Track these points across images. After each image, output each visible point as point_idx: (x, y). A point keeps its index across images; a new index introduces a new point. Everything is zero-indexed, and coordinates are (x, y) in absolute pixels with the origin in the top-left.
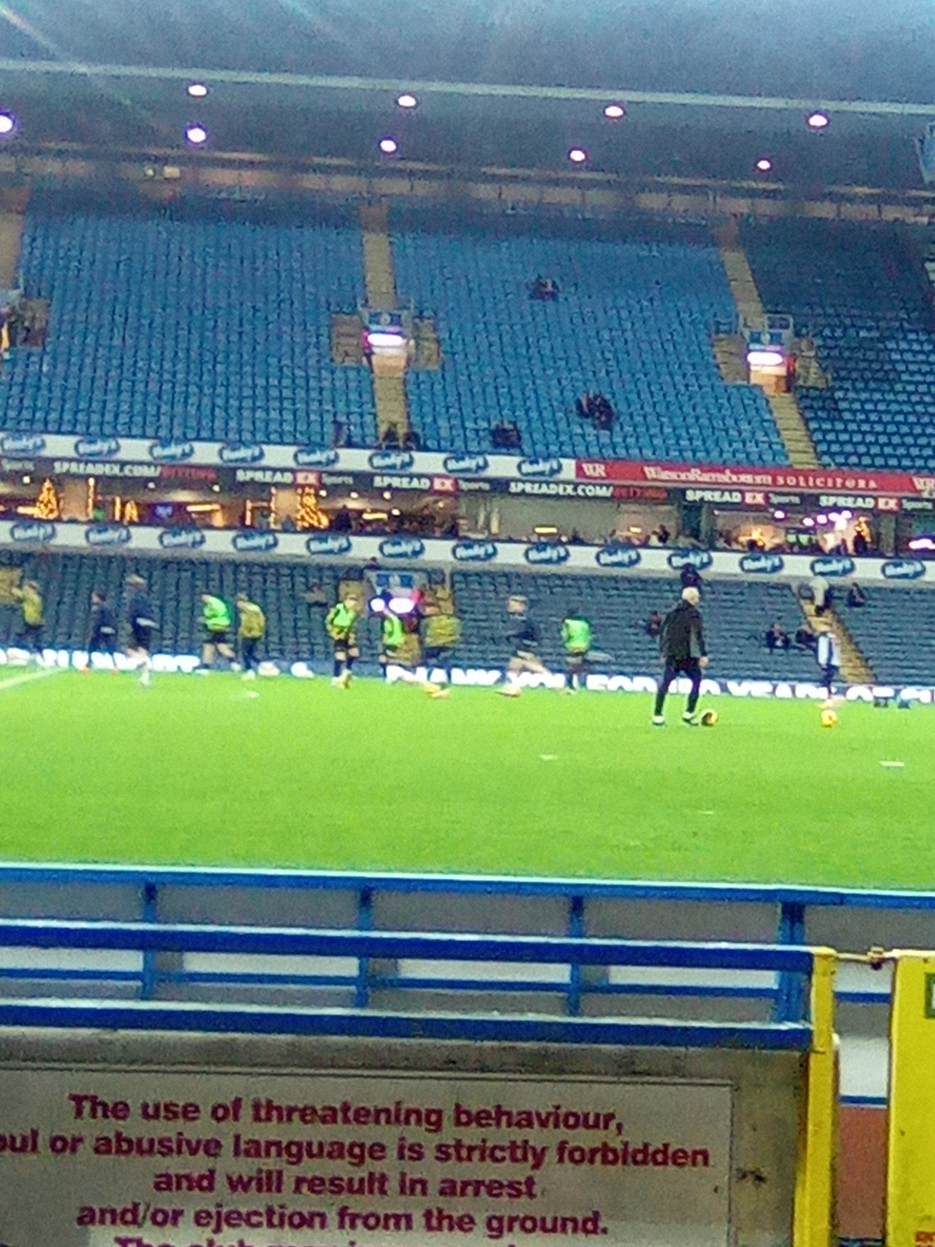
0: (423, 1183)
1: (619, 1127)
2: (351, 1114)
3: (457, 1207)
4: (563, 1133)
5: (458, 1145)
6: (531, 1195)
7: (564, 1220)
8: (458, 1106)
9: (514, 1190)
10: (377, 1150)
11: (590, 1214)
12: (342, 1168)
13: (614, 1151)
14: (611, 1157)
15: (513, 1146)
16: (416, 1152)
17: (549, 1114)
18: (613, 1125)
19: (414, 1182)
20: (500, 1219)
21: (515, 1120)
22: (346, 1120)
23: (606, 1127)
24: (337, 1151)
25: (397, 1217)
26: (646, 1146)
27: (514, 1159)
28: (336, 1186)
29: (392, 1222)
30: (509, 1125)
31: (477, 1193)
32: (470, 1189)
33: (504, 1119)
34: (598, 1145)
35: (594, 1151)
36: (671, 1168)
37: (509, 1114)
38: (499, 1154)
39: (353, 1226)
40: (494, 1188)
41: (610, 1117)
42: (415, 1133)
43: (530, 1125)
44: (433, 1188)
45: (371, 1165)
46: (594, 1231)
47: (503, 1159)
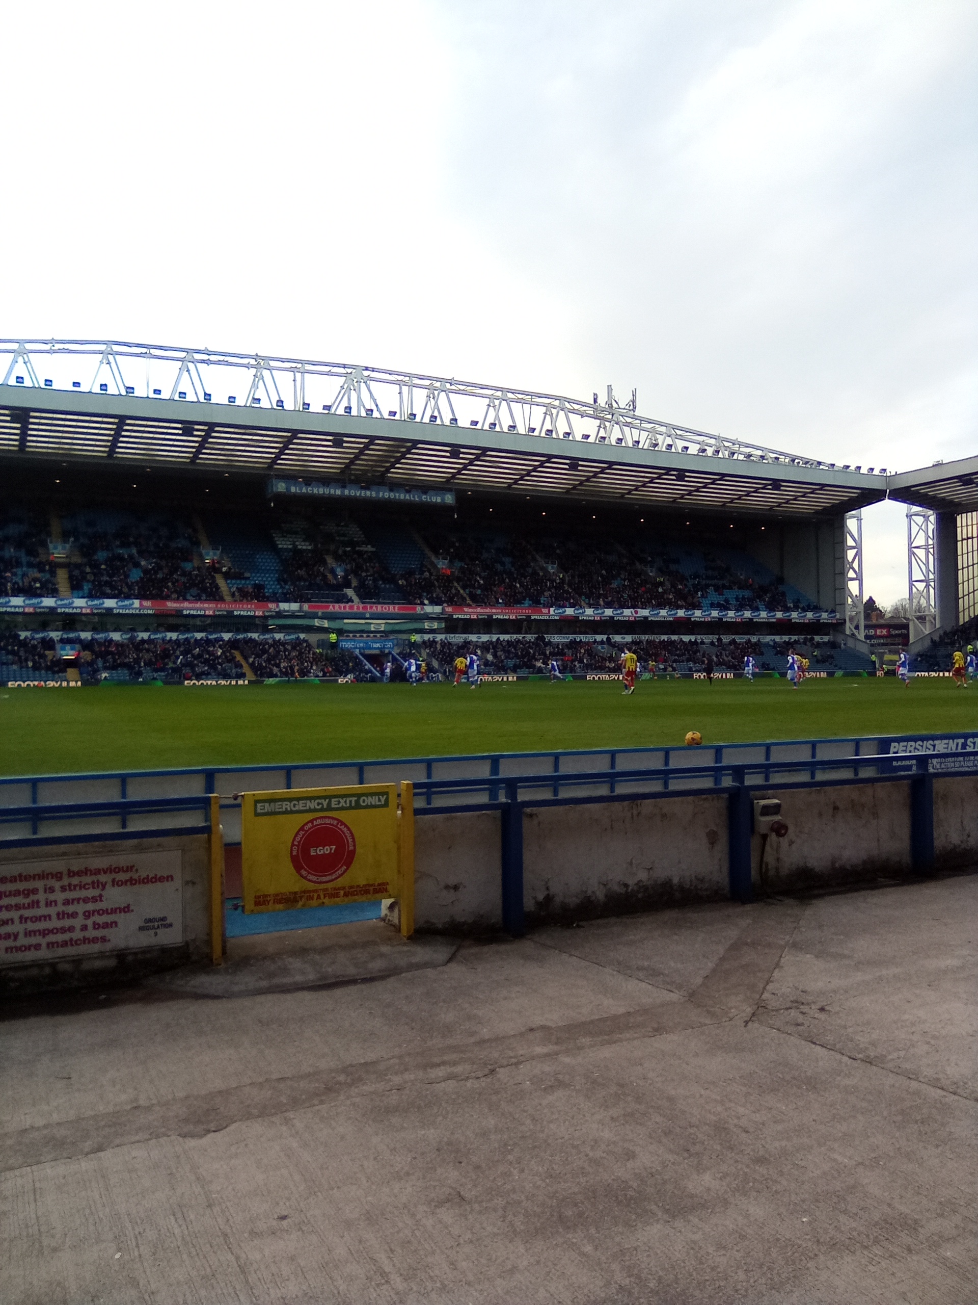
0: (56, 902)
1: (137, 870)
2: (23, 878)
3: (71, 909)
4: (114, 875)
5: (70, 885)
6: (101, 901)
7: (116, 909)
8: (69, 870)
9: (94, 899)
10: (35, 891)
11: (126, 905)
12: (20, 900)
13: (135, 880)
14: (134, 882)
15: (93, 883)
16: (52, 890)
17: (107, 869)
18: (134, 869)
19: (51, 902)
20: (89, 912)
21: (93, 871)
22: (21, 881)
23: (131, 871)
24: (17, 893)
25: (45, 917)
26: (148, 876)
27: (94, 888)
28: (18, 907)
29: (43, 918)
30: (91, 874)
31: (78, 903)
32: (76, 902)
33: (89, 873)
34: (128, 878)
35: (126, 881)
36: (159, 884)
37: (91, 871)
38: (87, 887)
39: (26, 922)
40: (86, 900)
41: (132, 867)
42: (52, 882)
43: (100, 873)
44: (60, 903)
45: (33, 897)
46: (128, 911)
47: (89, 888)
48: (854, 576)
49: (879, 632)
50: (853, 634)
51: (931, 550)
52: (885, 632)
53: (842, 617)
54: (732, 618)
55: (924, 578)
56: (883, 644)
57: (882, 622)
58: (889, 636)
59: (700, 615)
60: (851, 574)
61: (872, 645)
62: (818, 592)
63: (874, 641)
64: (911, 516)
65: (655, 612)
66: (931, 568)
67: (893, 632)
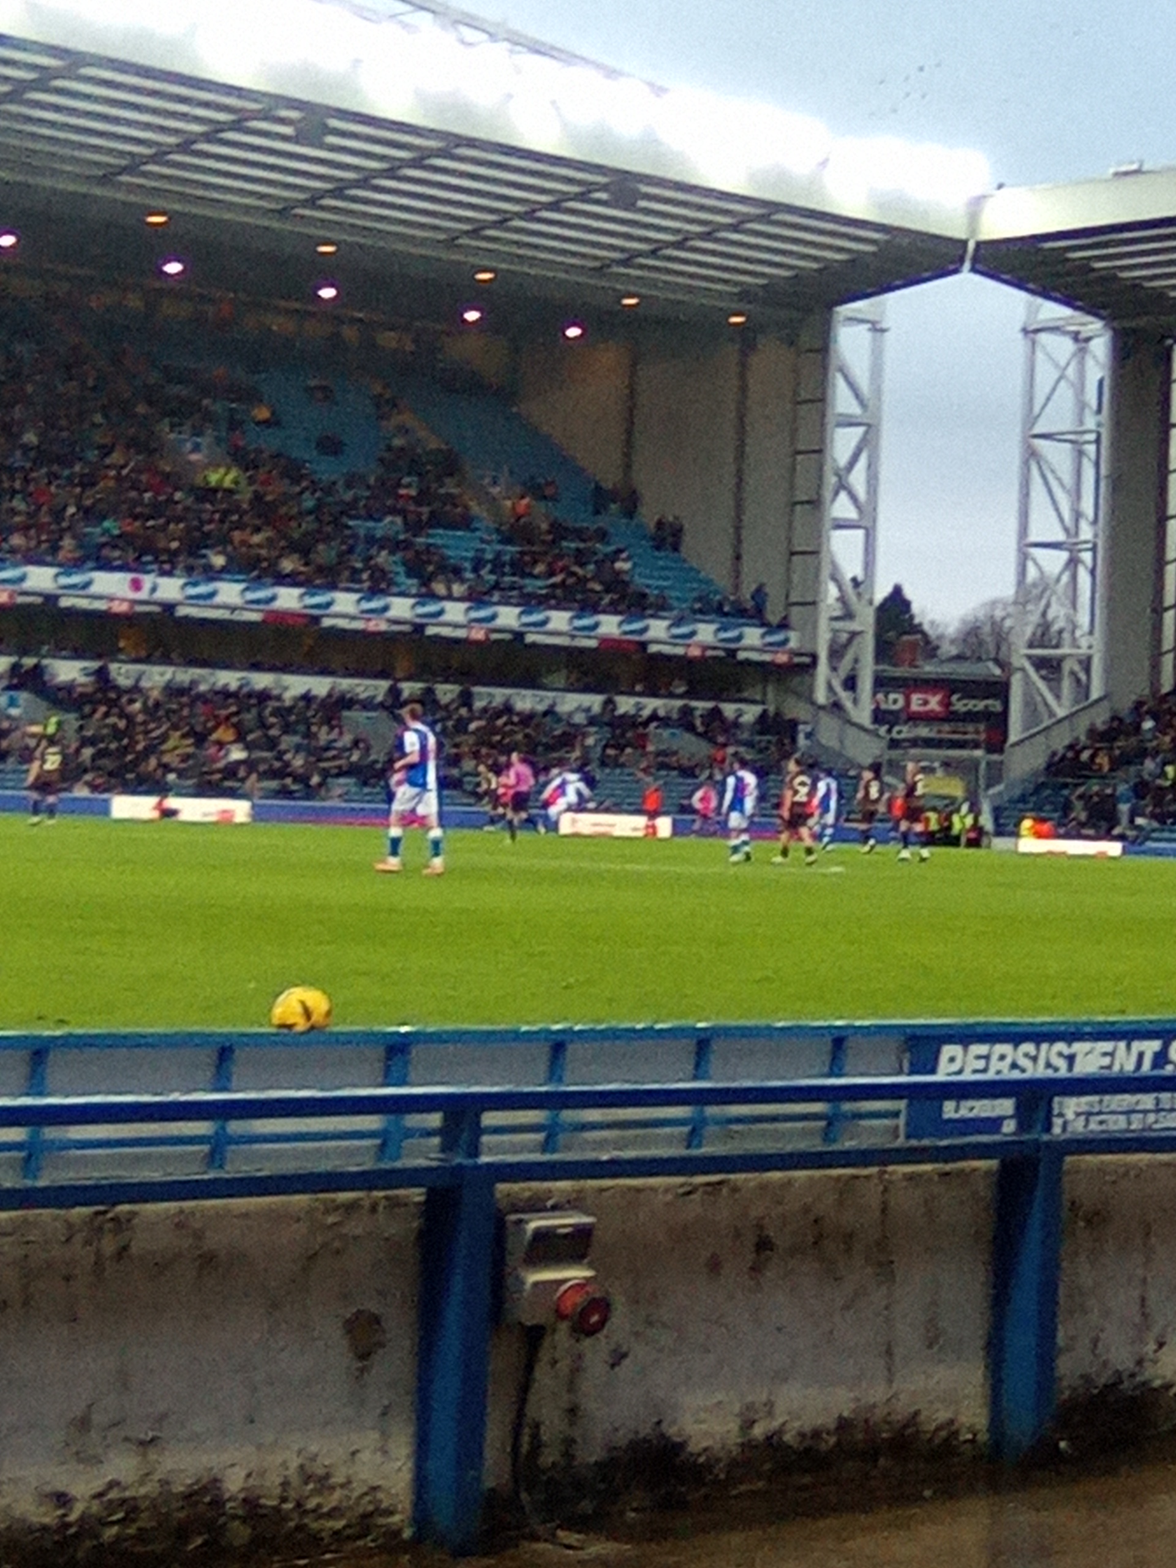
48: (852, 514)
49: (916, 702)
50: (837, 706)
51: (1091, 449)
52: (934, 703)
53: (807, 648)
54: (456, 626)
55: (1061, 537)
56: (928, 743)
57: (929, 669)
58: (949, 716)
59: (351, 609)
60: (842, 508)
61: (894, 744)
62: (738, 557)
63: (904, 732)
64: (1037, 331)
65: (202, 589)
66: (1087, 506)
67: (960, 705)
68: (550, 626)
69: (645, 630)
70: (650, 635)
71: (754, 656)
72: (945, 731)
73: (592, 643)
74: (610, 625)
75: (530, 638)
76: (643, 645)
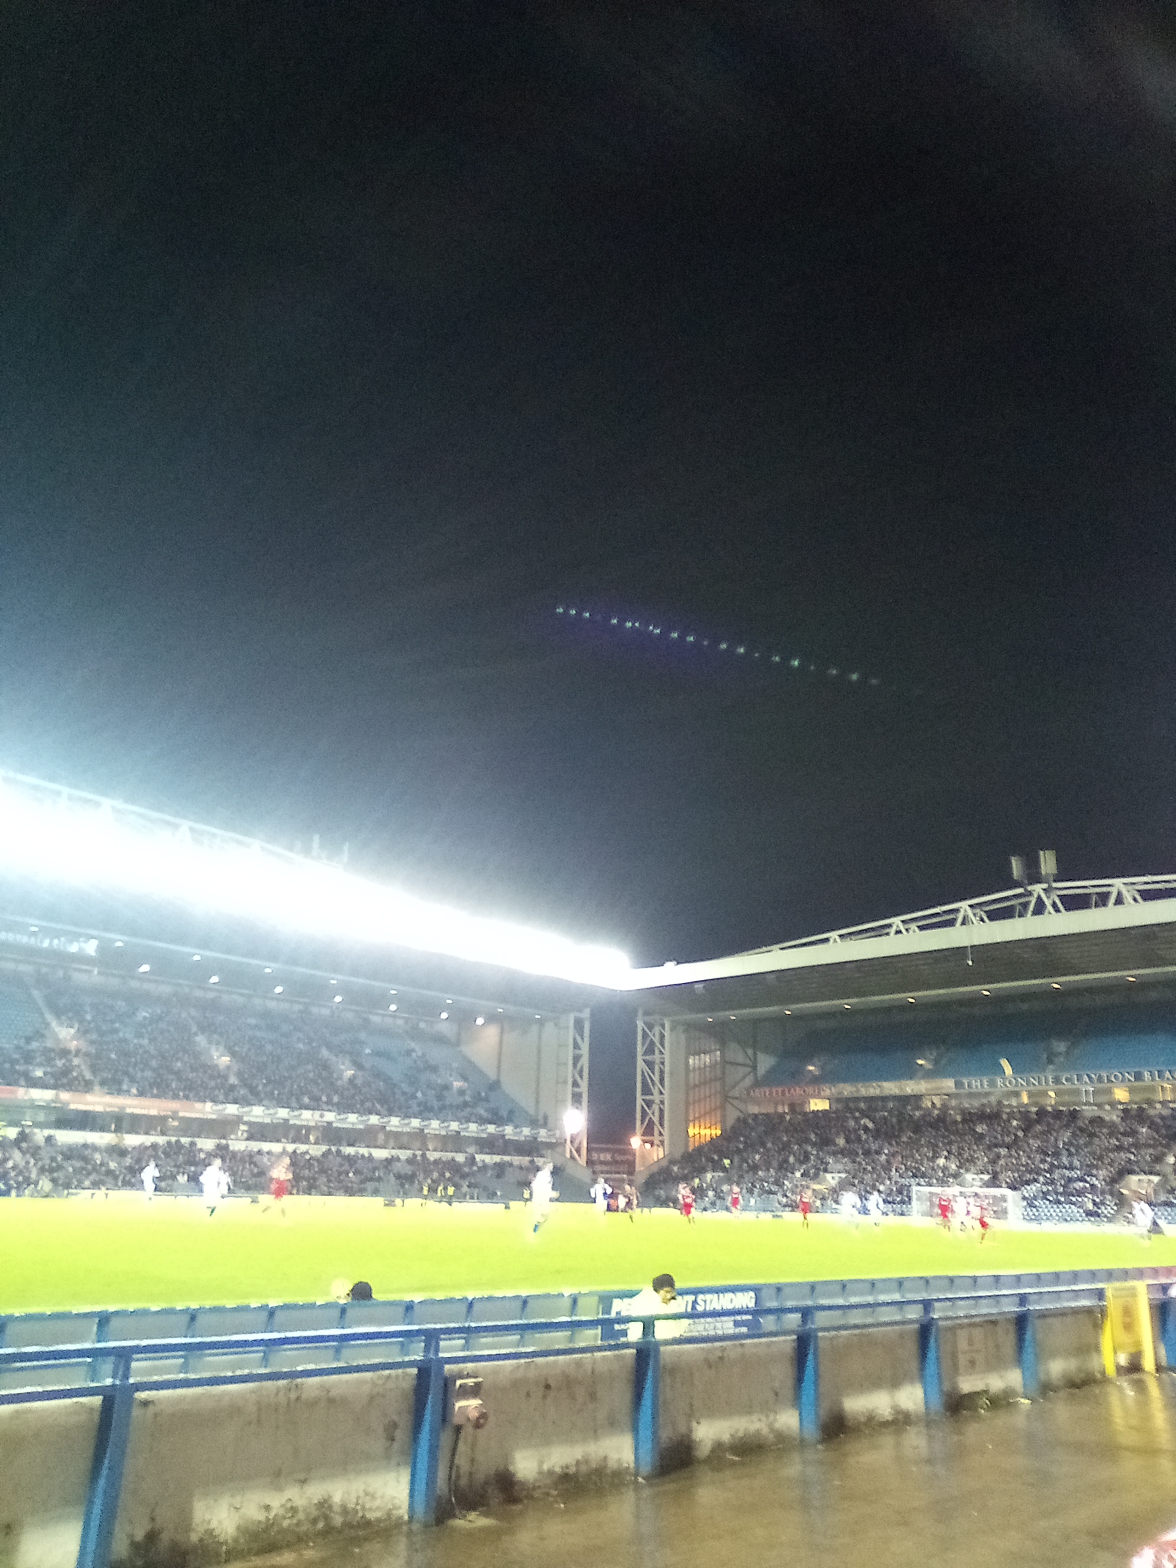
53: (563, 1136)
54: (435, 1129)
58: (615, 1162)
62: (538, 1102)
67: (618, 1158)
68: (470, 1129)
69: (504, 1130)
70: (506, 1132)
71: (544, 1140)
72: (613, 1168)
73: (485, 1136)
74: (491, 1129)
75: (462, 1134)
76: (504, 1136)
